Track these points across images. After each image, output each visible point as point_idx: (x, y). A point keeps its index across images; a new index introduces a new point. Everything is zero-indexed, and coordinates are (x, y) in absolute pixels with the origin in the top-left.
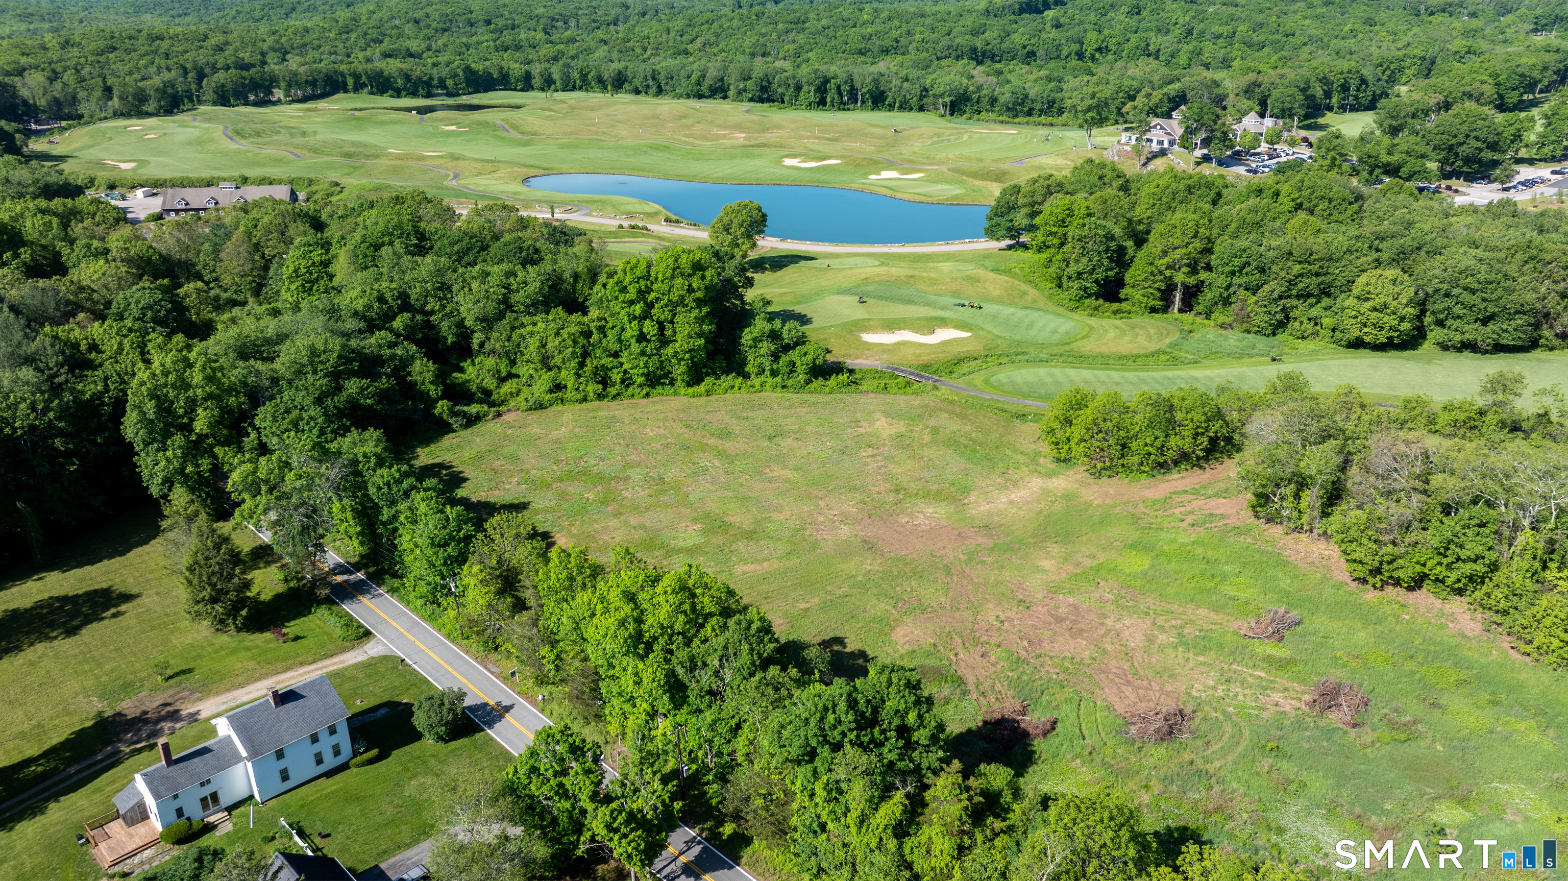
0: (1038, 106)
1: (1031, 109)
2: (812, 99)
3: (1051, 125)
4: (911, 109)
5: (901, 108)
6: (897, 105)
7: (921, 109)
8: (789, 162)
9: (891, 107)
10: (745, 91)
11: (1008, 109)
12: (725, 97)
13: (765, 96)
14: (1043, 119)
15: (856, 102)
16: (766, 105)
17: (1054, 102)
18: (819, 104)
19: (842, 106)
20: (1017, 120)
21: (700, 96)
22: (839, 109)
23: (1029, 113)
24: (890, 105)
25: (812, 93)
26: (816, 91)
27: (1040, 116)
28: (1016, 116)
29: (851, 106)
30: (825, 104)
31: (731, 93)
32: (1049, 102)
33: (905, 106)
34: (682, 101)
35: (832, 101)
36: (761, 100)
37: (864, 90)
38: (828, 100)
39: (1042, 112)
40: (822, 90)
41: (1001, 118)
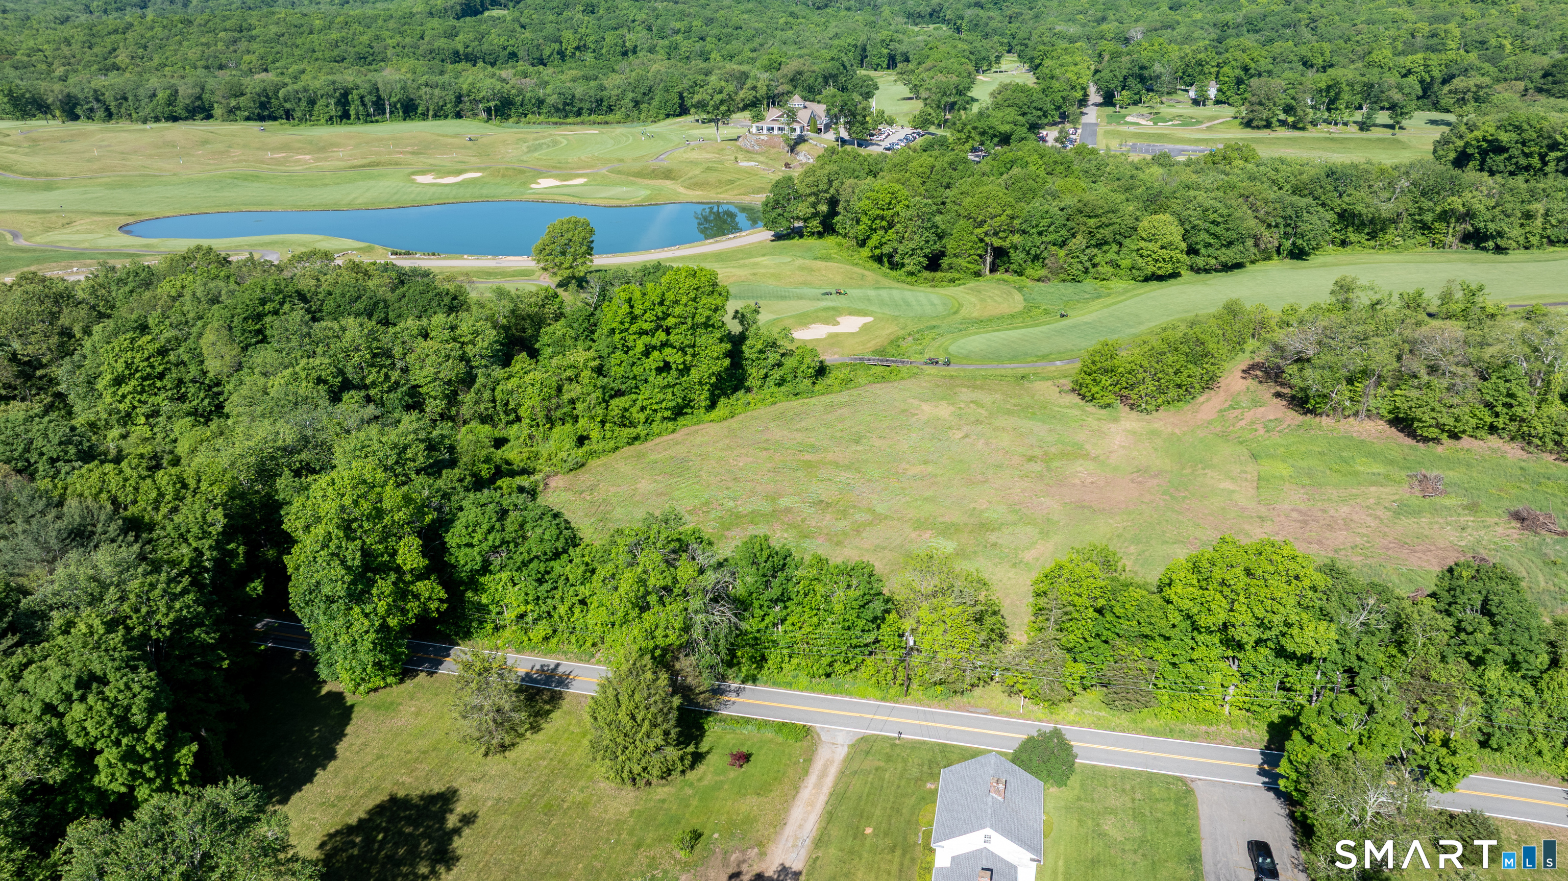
0: (586, 105)
1: (580, 109)
2: (333, 113)
3: (606, 123)
4: (446, 117)
5: (435, 116)
6: (431, 113)
7: (459, 115)
8: (420, 179)
9: (425, 116)
10: (239, 108)
11: (558, 110)
12: (209, 117)
13: (266, 113)
14: (593, 117)
15: (384, 113)
16: (268, 124)
17: (602, 100)
18: (341, 118)
19: (368, 119)
20: (569, 120)
21: (175, 119)
22: (366, 122)
23: (579, 113)
24: (423, 114)
25: (332, 107)
26: (338, 103)
27: (590, 115)
28: (566, 116)
29: (379, 118)
30: (348, 117)
31: (218, 111)
32: (597, 101)
33: (440, 114)
34: (148, 126)
35: (357, 114)
36: (261, 118)
37: (394, 99)
38: (352, 112)
39: (591, 111)
40: (343, 100)
41: (550, 119)
